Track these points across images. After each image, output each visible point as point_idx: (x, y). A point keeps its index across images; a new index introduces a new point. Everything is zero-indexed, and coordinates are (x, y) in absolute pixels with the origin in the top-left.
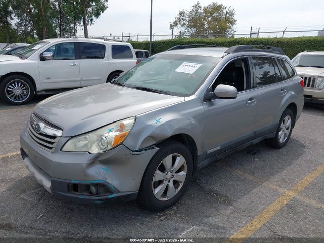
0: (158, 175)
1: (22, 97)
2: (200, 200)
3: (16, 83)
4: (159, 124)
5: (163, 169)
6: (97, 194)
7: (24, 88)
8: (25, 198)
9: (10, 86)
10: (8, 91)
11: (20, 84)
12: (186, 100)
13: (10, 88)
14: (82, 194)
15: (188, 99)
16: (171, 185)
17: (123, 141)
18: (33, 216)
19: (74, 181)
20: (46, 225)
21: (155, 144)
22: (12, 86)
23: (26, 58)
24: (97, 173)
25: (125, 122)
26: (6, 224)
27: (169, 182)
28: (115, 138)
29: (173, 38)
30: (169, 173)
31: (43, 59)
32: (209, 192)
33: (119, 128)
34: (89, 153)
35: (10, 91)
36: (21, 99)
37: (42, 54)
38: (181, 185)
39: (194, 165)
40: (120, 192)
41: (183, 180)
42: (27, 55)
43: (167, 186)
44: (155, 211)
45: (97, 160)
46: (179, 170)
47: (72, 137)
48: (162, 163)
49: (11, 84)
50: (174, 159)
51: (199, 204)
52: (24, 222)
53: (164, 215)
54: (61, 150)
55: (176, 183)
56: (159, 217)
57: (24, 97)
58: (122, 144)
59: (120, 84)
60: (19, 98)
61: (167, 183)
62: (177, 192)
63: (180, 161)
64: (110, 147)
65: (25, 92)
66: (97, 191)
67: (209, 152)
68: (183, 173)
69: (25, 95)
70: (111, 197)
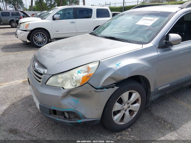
0: (117, 106)
1: (42, 43)
2: (150, 125)
3: (39, 35)
4: (119, 67)
5: (121, 101)
6: (69, 118)
7: (44, 37)
8: (30, 111)
9: (36, 36)
10: (35, 39)
11: (41, 35)
12: (143, 48)
13: (36, 37)
14: (59, 117)
15: (145, 46)
16: (127, 113)
17: (88, 81)
18: (32, 125)
19: (53, 108)
20: (38, 133)
21: (115, 83)
22: (37, 36)
23: (45, 19)
24: (69, 103)
25: (91, 66)
26: (14, 129)
27: (125, 111)
28: (82, 78)
29: (139, 4)
30: (126, 104)
31: (54, 19)
32: (158, 119)
33: (87, 70)
34: (63, 88)
35: (36, 39)
36: (42, 44)
37: (53, 16)
38: (135, 113)
39: (147, 98)
40: (86, 118)
41: (137, 110)
42: (45, 17)
43: (124, 114)
44: (114, 132)
45: (69, 93)
46: (135, 103)
47: (53, 75)
48: (121, 98)
49: (36, 35)
50: (130, 95)
51: (149, 128)
52: (25, 129)
53: (121, 135)
54: (45, 84)
55: (131, 112)
56: (117, 137)
57: (44, 43)
58: (87, 83)
59: (95, 35)
60: (41, 44)
61: (125, 112)
62: (132, 119)
63: (135, 95)
64: (78, 85)
65: (44, 40)
66: (69, 116)
67: (160, 89)
68: (137, 105)
69: (44, 42)
70: (79, 121)
